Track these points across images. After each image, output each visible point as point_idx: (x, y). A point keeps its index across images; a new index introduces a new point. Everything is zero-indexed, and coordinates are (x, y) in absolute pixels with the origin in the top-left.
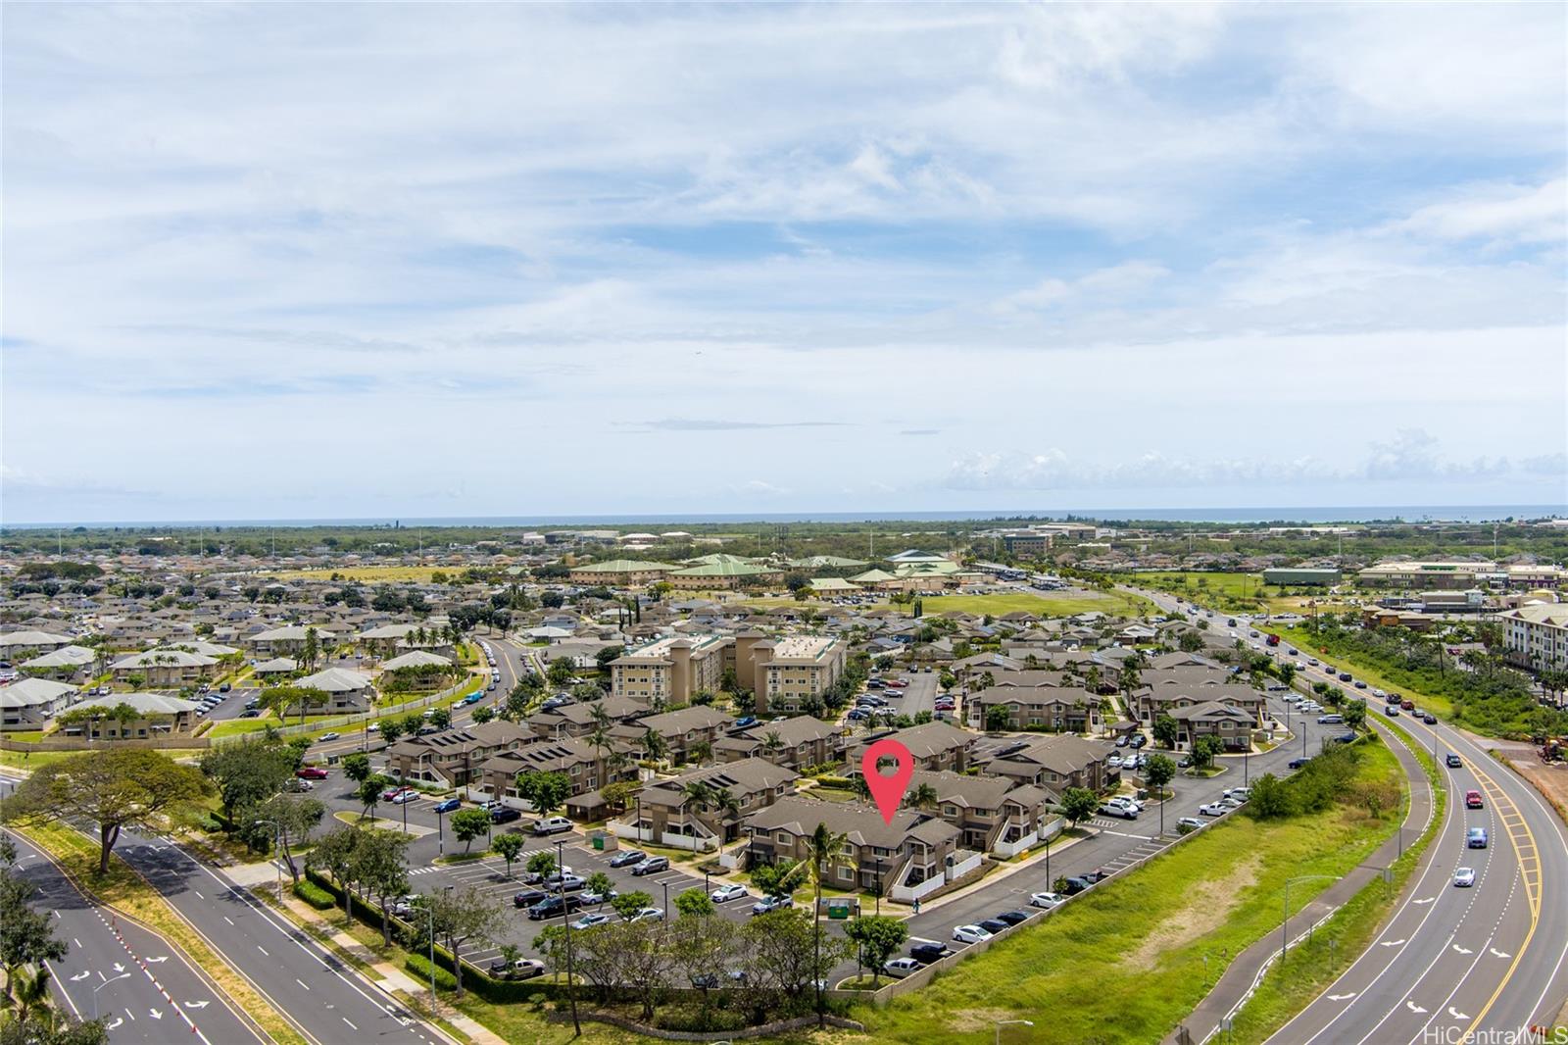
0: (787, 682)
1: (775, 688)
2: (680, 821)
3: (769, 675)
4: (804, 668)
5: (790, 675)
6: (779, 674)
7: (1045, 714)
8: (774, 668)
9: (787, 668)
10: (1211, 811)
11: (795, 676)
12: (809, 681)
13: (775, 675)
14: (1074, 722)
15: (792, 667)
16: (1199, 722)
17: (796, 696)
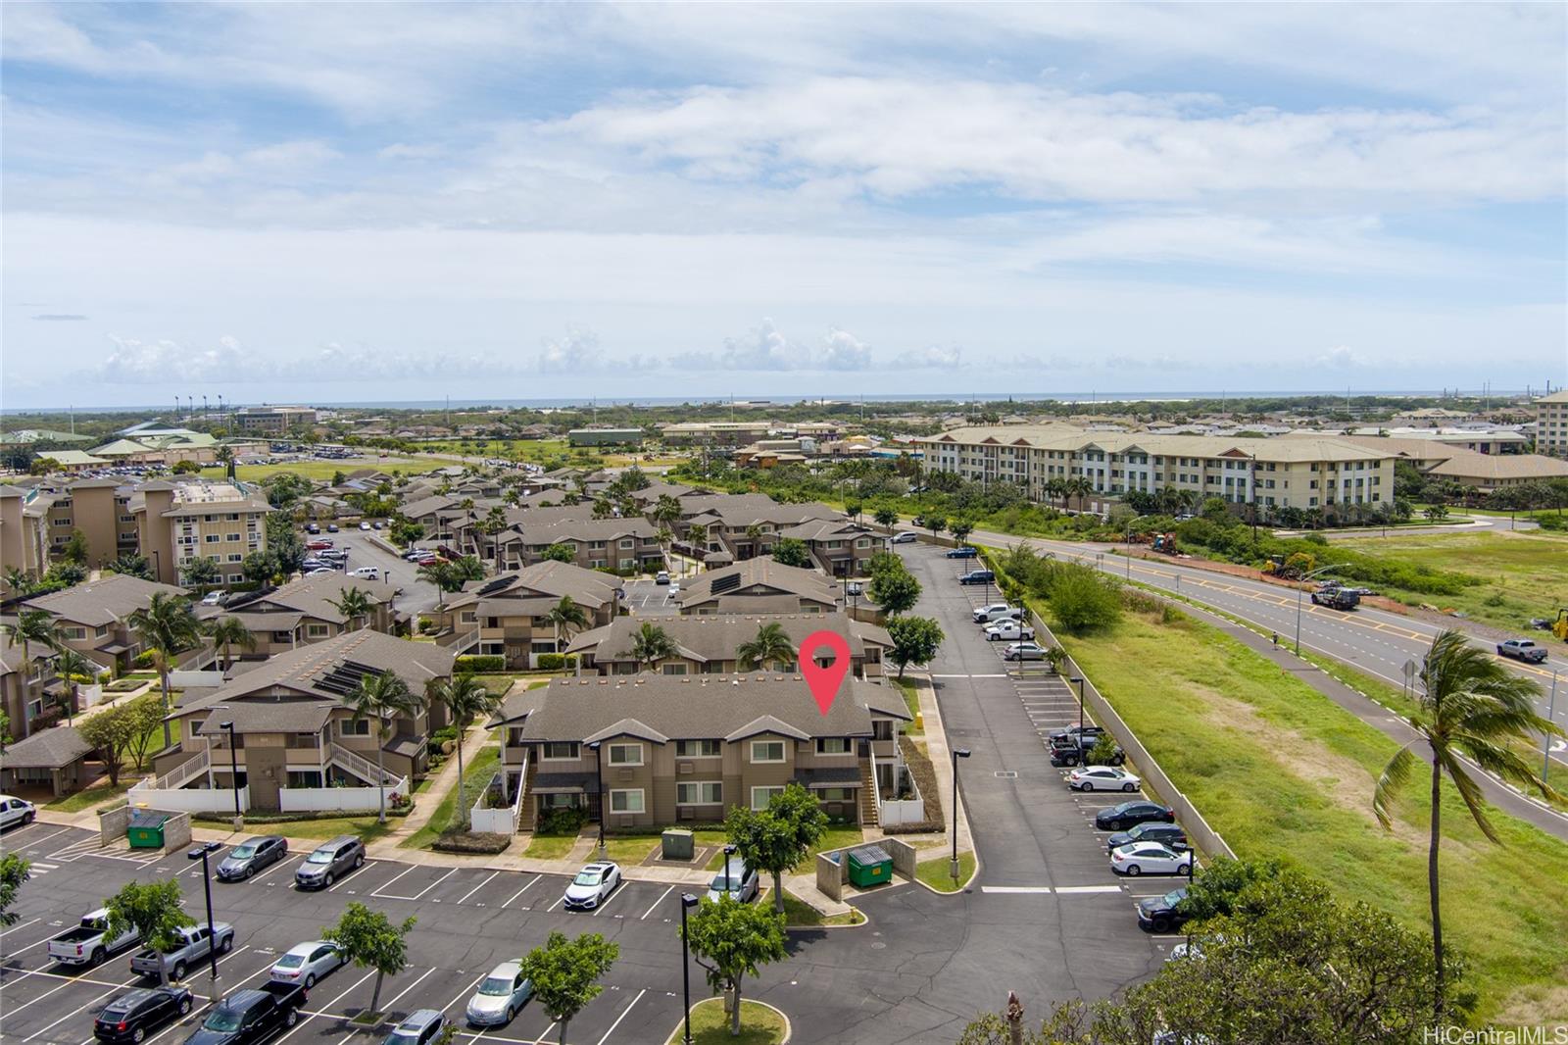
0: (209, 539)
1: (189, 550)
2: (317, 759)
3: (179, 530)
4: (235, 516)
5: (212, 529)
6: (196, 529)
7: (611, 553)
8: (187, 519)
9: (208, 518)
10: (1005, 634)
11: (223, 529)
12: (245, 535)
13: (188, 529)
14: (646, 559)
15: (215, 516)
16: (830, 542)
17: (224, 561)
